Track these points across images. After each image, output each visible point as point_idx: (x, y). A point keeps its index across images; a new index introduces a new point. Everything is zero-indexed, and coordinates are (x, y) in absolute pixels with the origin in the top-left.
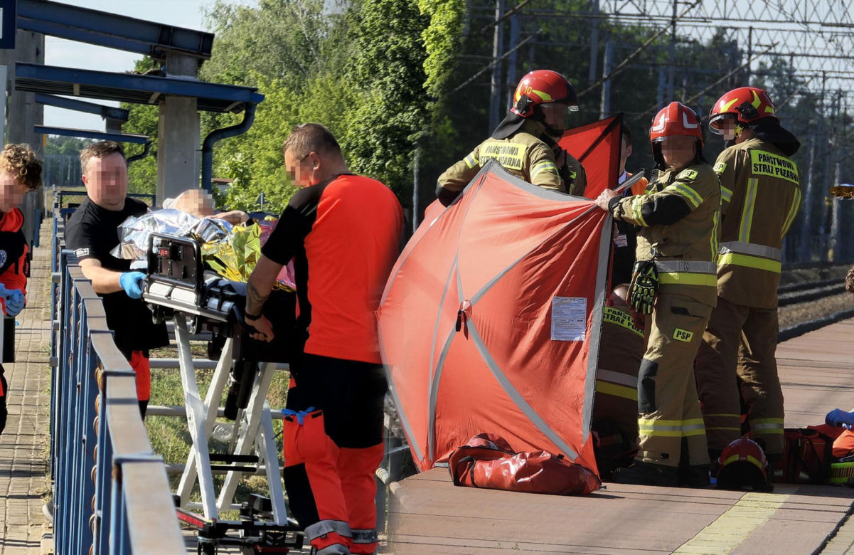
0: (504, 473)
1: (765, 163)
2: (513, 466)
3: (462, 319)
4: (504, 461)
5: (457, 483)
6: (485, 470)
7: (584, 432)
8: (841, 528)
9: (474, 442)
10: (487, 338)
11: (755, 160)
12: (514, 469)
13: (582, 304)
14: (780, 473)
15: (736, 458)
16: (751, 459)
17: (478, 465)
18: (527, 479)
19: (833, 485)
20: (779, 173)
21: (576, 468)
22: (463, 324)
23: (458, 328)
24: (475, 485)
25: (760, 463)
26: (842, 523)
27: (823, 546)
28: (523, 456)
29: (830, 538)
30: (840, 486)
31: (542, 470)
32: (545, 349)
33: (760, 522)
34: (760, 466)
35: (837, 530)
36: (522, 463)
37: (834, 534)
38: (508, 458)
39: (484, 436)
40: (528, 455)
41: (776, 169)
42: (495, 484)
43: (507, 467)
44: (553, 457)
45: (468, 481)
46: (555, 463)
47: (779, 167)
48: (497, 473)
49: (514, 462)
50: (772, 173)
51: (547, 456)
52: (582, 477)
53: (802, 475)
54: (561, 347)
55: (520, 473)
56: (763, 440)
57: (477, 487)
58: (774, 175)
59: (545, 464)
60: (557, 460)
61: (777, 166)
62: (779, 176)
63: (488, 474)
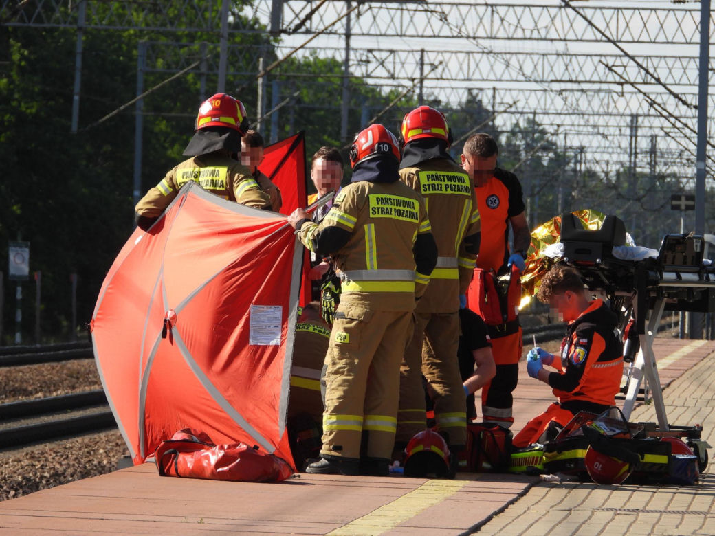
0: (205, 463)
1: (434, 182)
2: (212, 457)
3: (167, 327)
4: (204, 452)
5: (163, 473)
6: (187, 461)
7: (280, 429)
8: (511, 506)
9: (178, 436)
10: (190, 344)
11: (424, 181)
12: (213, 460)
13: (277, 312)
14: (464, 463)
15: (421, 448)
16: (434, 448)
17: (181, 457)
18: (225, 468)
19: (514, 473)
20: (449, 189)
21: (270, 458)
22: (168, 331)
23: (164, 335)
24: (179, 476)
25: (443, 452)
26: (512, 502)
27: (489, 519)
28: (222, 448)
29: (496, 513)
30: (519, 474)
31: (239, 460)
32: (245, 354)
33: (435, 501)
34: (442, 454)
35: (506, 507)
36: (221, 453)
37: (502, 510)
38: (208, 449)
39: (188, 431)
40: (226, 447)
41: (446, 185)
42: (197, 474)
43: (207, 457)
44: (249, 448)
45: (173, 471)
46: (252, 454)
47: (449, 183)
48: (198, 462)
49: (214, 453)
50: (441, 190)
51: (243, 447)
52: (275, 466)
53: (485, 465)
54: (259, 351)
55: (220, 463)
56: (446, 433)
57: (180, 477)
58: (444, 191)
59: (242, 454)
60: (252, 452)
61: (447, 182)
62: (449, 192)
63: (190, 465)
